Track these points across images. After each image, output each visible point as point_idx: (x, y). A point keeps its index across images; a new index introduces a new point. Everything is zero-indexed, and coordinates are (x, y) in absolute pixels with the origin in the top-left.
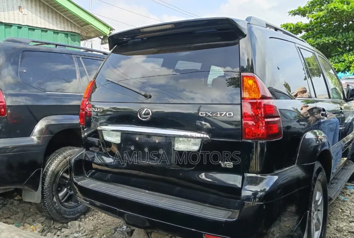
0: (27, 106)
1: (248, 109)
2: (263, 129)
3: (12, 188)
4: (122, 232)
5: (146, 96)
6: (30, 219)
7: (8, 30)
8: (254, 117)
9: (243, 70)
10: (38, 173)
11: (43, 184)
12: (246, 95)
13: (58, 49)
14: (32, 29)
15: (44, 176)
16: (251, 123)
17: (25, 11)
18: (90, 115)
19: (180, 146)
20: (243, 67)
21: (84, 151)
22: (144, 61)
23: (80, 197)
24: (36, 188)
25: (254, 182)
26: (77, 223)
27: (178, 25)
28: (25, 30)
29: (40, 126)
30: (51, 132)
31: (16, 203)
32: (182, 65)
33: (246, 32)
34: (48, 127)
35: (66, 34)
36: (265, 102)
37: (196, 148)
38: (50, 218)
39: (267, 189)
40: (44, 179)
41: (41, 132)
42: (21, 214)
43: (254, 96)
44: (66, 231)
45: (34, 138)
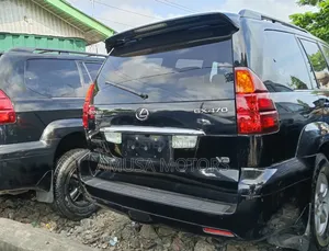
0: (35, 112)
1: (243, 104)
2: (258, 124)
3: (26, 189)
4: (131, 229)
5: (142, 96)
6: (46, 218)
7: (16, 40)
8: (250, 112)
9: (236, 64)
10: (49, 174)
11: (54, 184)
12: (239, 89)
13: (62, 55)
14: (38, 37)
15: (55, 177)
16: (247, 117)
17: (30, 20)
18: (94, 118)
19: (178, 143)
20: (237, 62)
21: (89, 153)
22: (145, 62)
23: (88, 196)
24: (48, 189)
25: (251, 175)
26: (89, 220)
27: (170, 23)
28: (31, 39)
29: (48, 130)
30: (59, 136)
31: (32, 203)
32: (181, 64)
33: (238, 25)
34: (56, 130)
35: (71, 40)
36: (260, 96)
37: (193, 145)
38: (63, 216)
39: (265, 182)
40: (55, 180)
41: (50, 136)
42: (37, 214)
43: (248, 90)
44: (78, 229)
45: (44, 142)
